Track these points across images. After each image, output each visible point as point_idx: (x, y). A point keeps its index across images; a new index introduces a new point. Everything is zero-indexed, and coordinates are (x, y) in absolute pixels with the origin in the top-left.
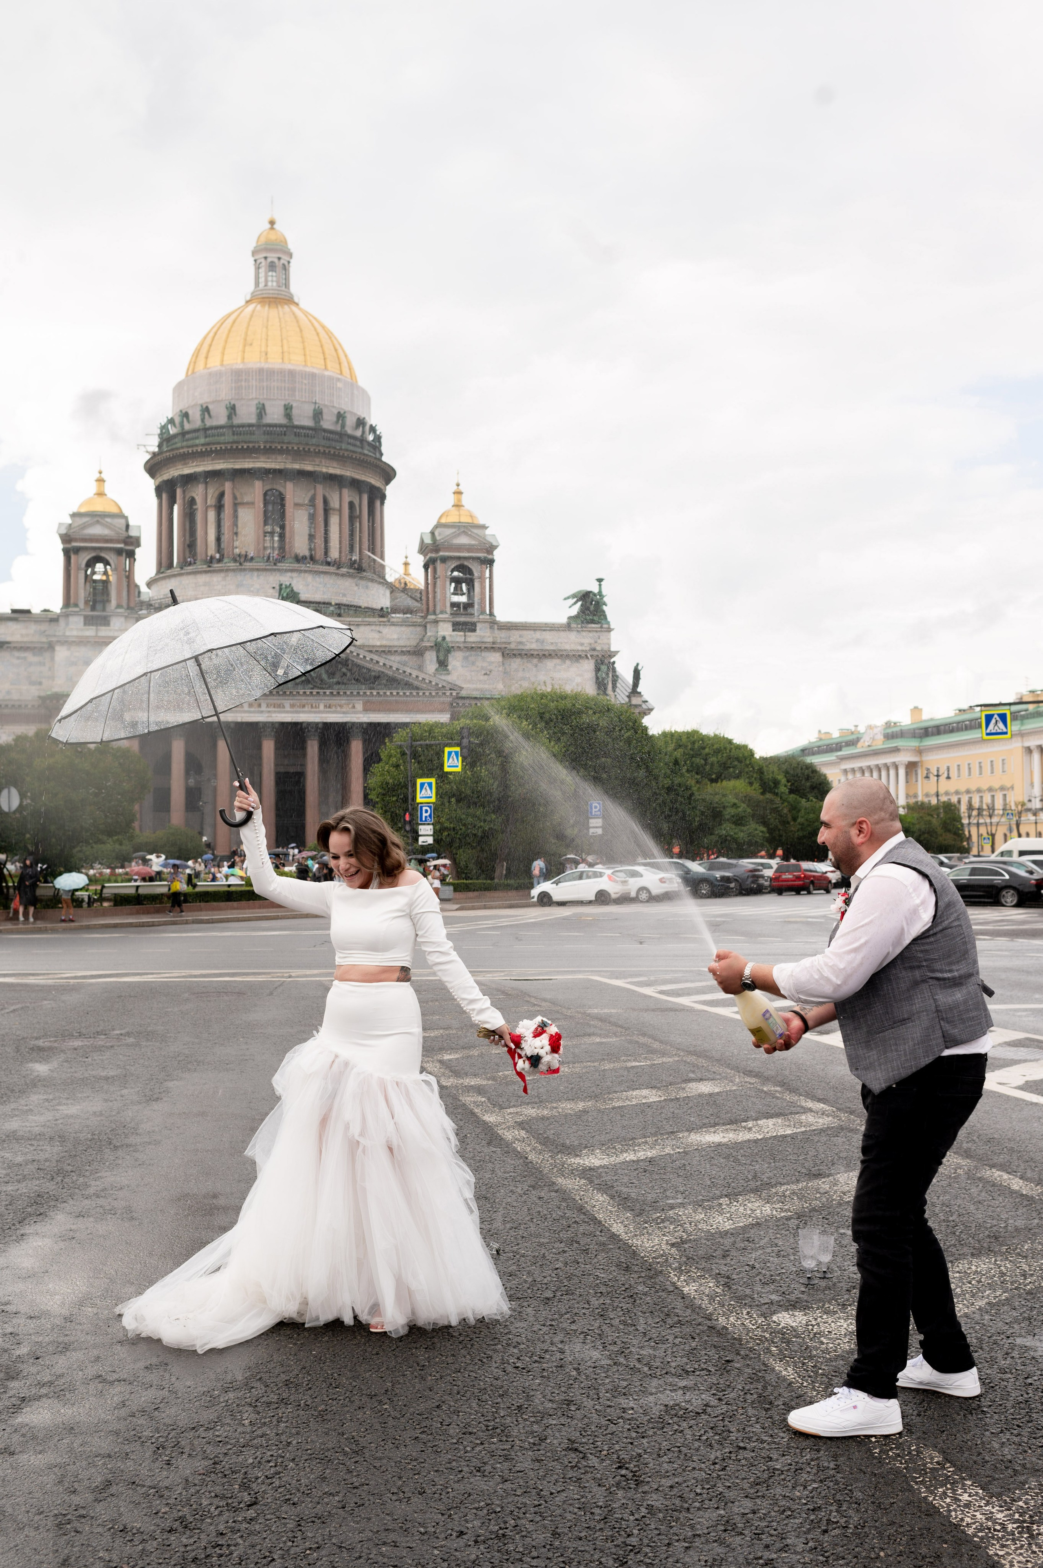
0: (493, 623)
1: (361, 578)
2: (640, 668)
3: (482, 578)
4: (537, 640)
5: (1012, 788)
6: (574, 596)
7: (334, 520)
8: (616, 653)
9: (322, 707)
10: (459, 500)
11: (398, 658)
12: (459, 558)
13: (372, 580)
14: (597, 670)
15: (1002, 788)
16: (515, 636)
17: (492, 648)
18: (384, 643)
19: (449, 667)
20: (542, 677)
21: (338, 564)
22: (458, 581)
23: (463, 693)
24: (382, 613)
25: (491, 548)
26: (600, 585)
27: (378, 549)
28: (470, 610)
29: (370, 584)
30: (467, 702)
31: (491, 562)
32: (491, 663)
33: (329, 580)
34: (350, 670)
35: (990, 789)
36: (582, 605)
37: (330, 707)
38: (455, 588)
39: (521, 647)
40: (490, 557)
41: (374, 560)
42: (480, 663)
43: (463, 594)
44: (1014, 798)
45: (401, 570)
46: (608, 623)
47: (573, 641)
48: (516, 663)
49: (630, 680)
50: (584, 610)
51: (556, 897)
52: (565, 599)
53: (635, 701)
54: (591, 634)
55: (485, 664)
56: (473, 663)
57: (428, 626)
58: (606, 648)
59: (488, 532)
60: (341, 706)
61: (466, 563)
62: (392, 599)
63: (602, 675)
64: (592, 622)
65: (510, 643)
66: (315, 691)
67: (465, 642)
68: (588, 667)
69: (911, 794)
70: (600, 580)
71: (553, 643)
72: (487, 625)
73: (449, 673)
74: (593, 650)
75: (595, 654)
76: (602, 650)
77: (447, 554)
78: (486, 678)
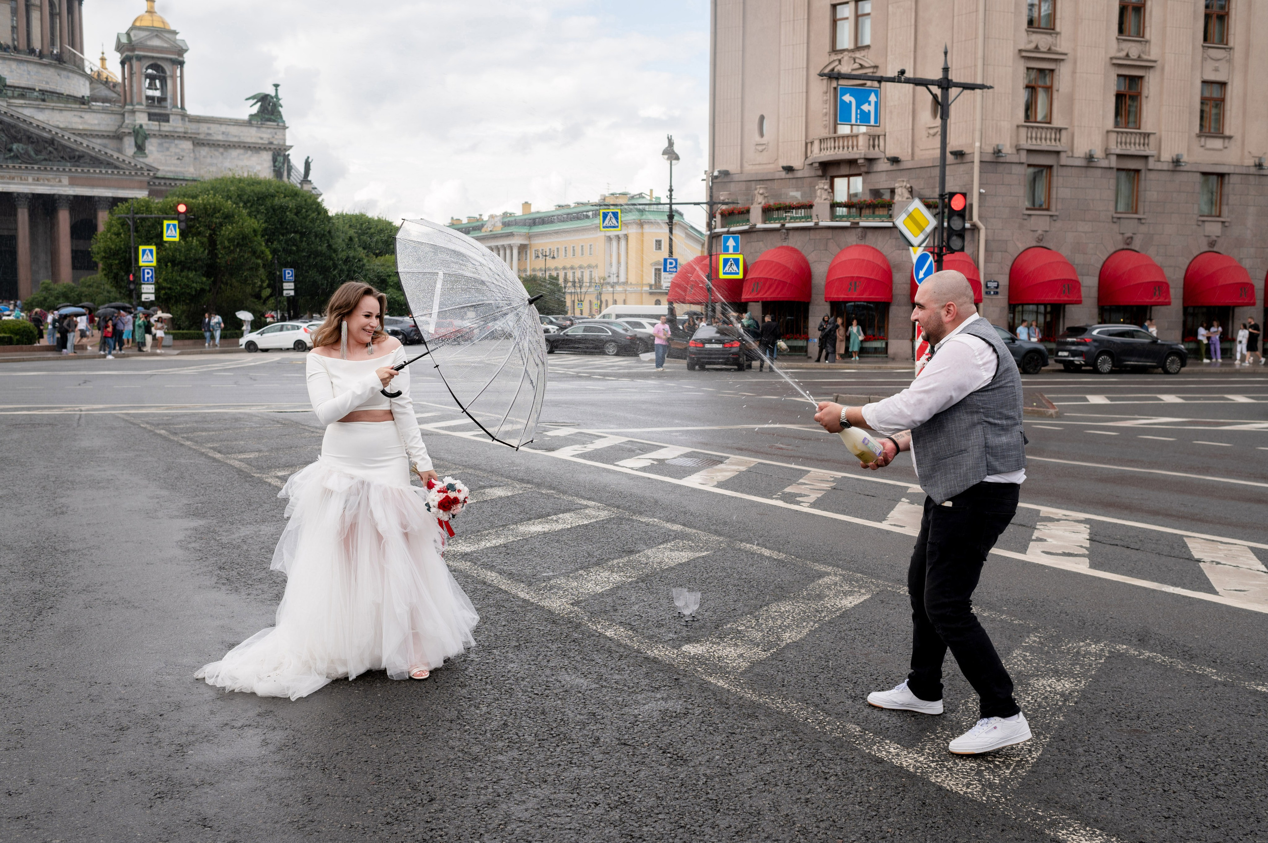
0: (184, 116)
1: (65, 69)
2: (310, 160)
3: (173, 77)
4: (223, 133)
5: (597, 266)
6: (253, 97)
7: (35, 15)
8: (291, 147)
9: (30, 180)
10: (152, 7)
11: (99, 141)
12: (153, 58)
13: (73, 72)
14: (275, 160)
15: (589, 266)
16: (204, 128)
17: (184, 137)
18: (86, 127)
19: (147, 151)
20: (227, 164)
21: (41, 55)
22: (152, 78)
23: (159, 174)
24: (82, 101)
25: (182, 51)
26: (276, 90)
27: (78, 46)
28: (163, 104)
29: (70, 74)
30: (163, 182)
31: (182, 64)
32: (183, 150)
33: (33, 69)
34: (56, 149)
35: (581, 267)
36: (261, 106)
37: (38, 180)
38: (150, 84)
39: (209, 138)
40: (180, 59)
41: (75, 54)
42: (173, 149)
43: (156, 89)
44: (597, 274)
45: (98, 63)
46: (284, 122)
47: (252, 135)
48: (204, 151)
49: (301, 169)
50: (262, 110)
51: (260, 346)
52: (247, 99)
53: (306, 187)
54: (269, 131)
55: (177, 151)
56: (168, 149)
57: (126, 115)
58: (281, 142)
59: (178, 37)
60: (48, 180)
61: (159, 63)
62: (92, 89)
63: (279, 164)
64: (269, 120)
65: (198, 134)
66: (23, 166)
67: (160, 130)
68: (267, 157)
69: (522, 268)
70: (276, 86)
71: (236, 136)
72: (179, 117)
73: (146, 156)
74: (271, 143)
75: (272, 147)
76: (279, 144)
77: (142, 53)
78: (179, 162)
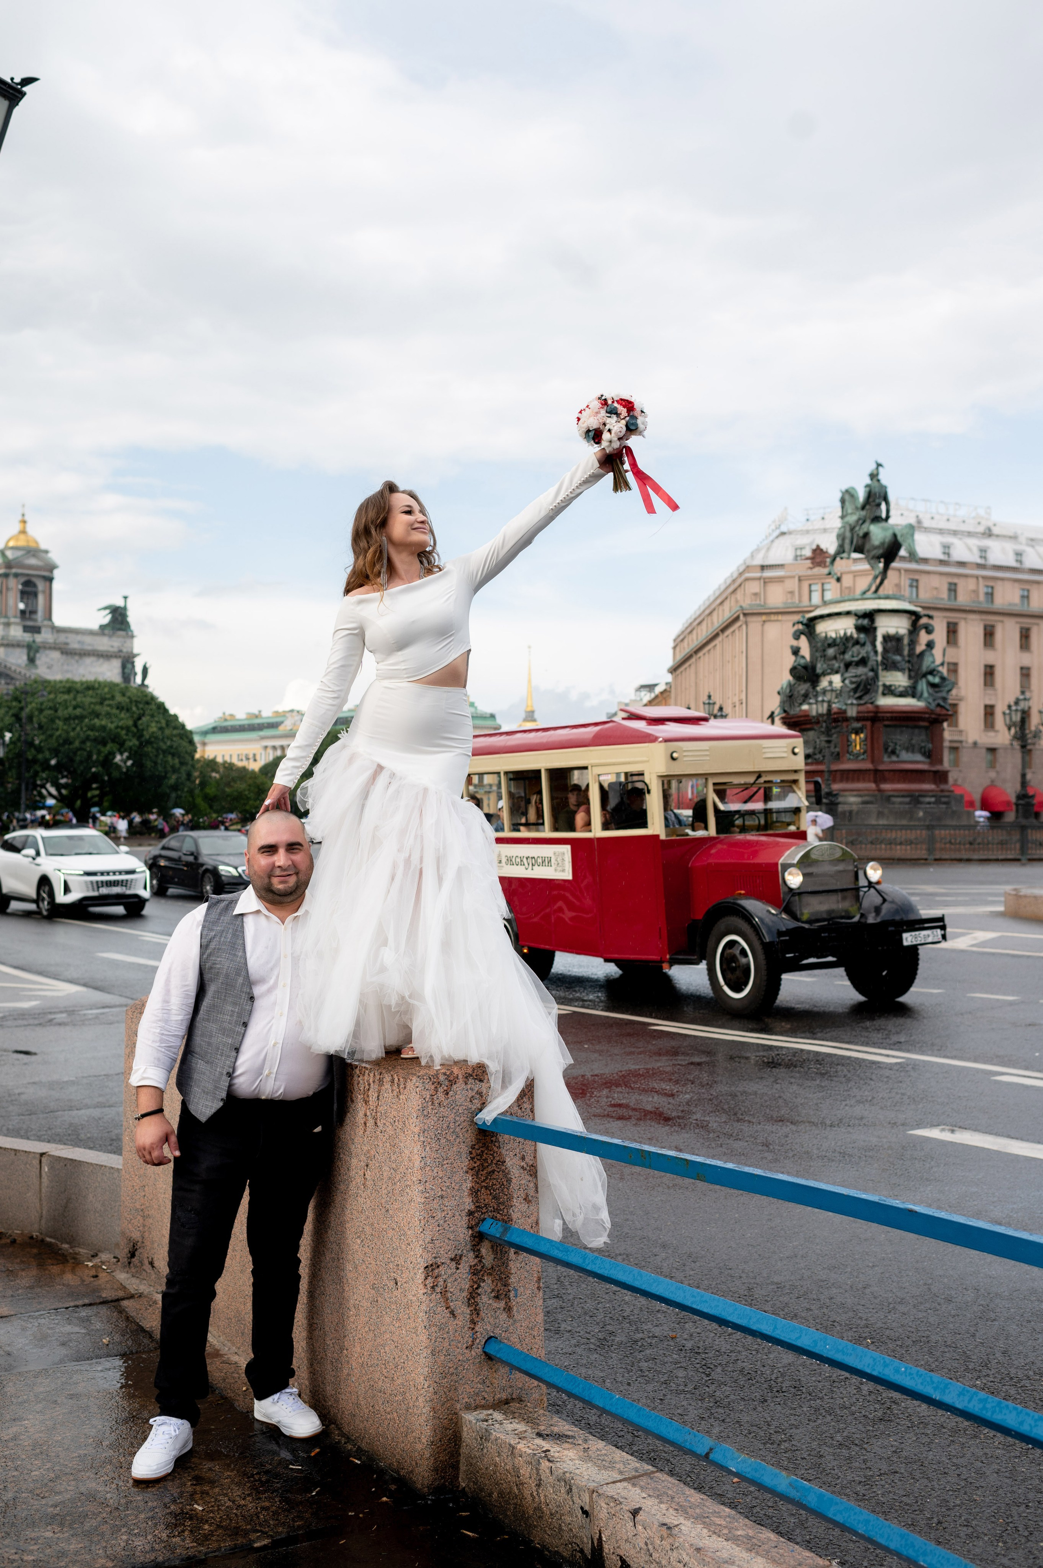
0: (53, 628)
2: (148, 666)
3: (43, 592)
4: (79, 642)
6: (105, 608)
8: (138, 655)
10: (24, 528)
12: (28, 575)
14: (124, 667)
19: (36, 663)
20: (82, 671)
25: (52, 567)
26: (125, 601)
28: (33, 616)
31: (50, 580)
32: (56, 658)
36: (112, 616)
38: (21, 598)
39: (71, 647)
40: (51, 575)
46: (131, 631)
47: (105, 644)
48: (68, 659)
50: (114, 620)
52: (100, 610)
54: (119, 639)
56: (48, 659)
58: (129, 650)
59: (50, 555)
61: (34, 580)
63: (126, 671)
64: (120, 628)
65: (63, 644)
68: (116, 664)
70: (126, 598)
71: (89, 645)
72: (50, 630)
73: (36, 667)
74: (120, 651)
75: (122, 655)
76: (127, 652)
77: (20, 571)
78: (48, 671)
